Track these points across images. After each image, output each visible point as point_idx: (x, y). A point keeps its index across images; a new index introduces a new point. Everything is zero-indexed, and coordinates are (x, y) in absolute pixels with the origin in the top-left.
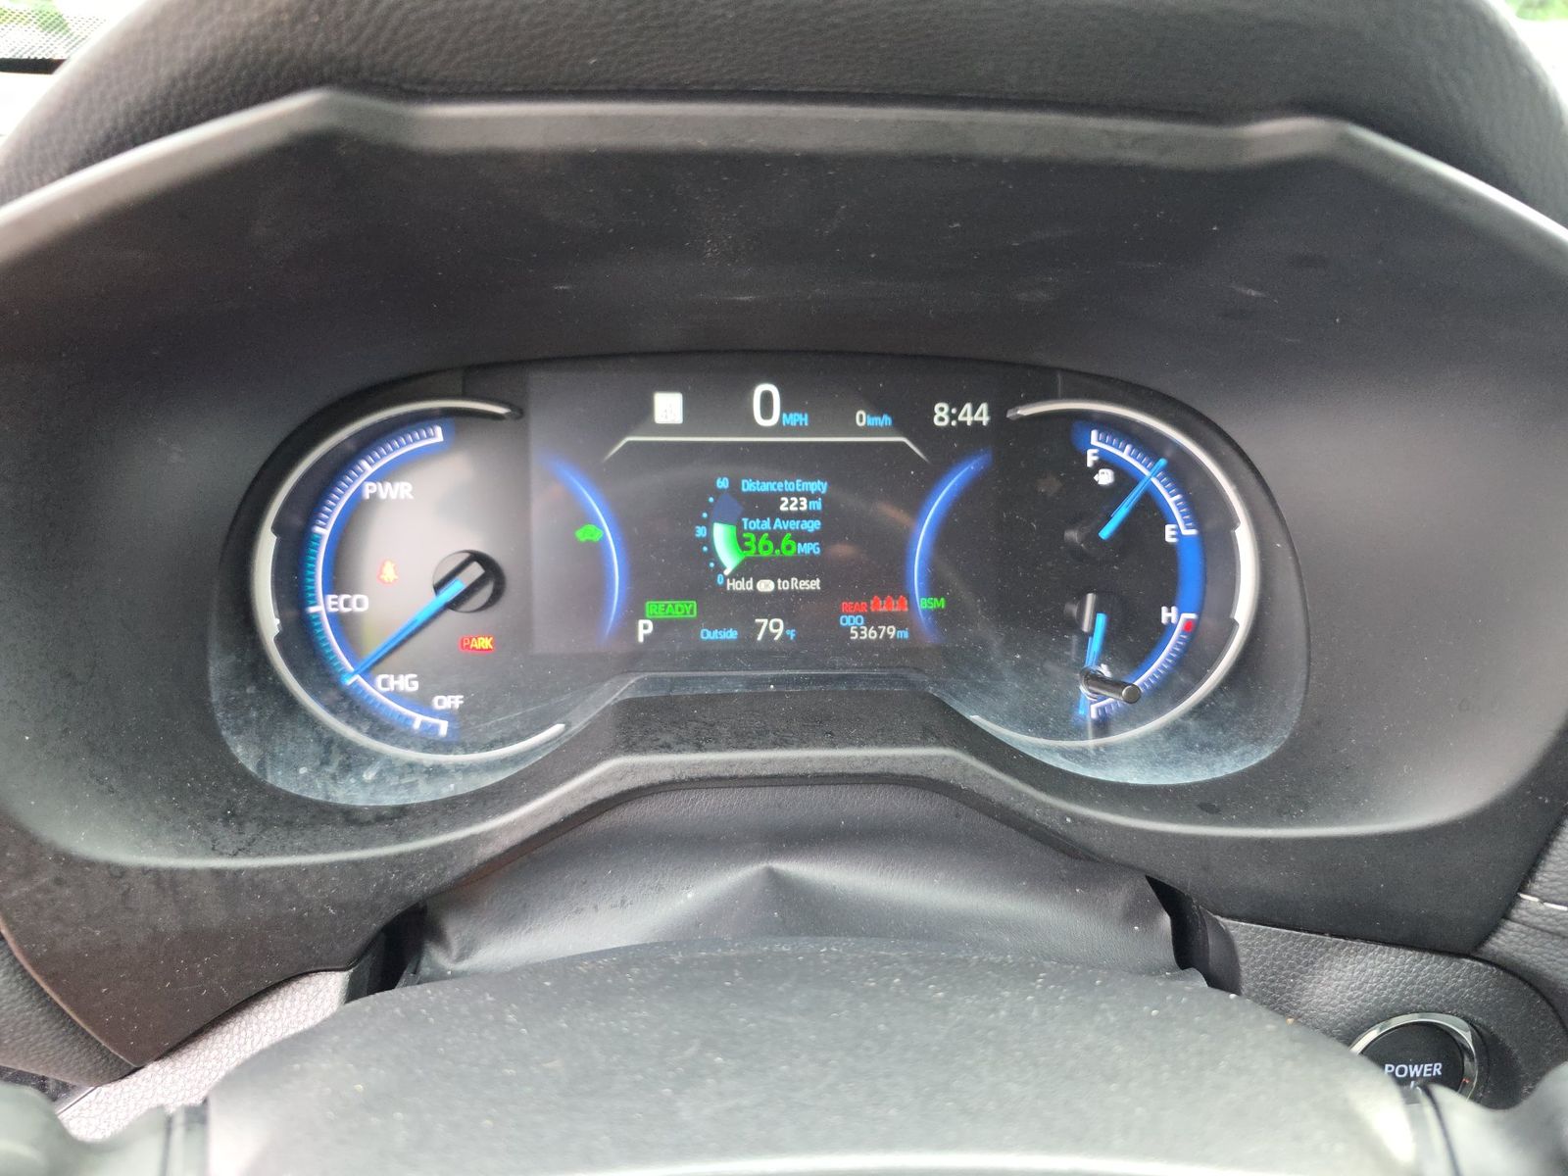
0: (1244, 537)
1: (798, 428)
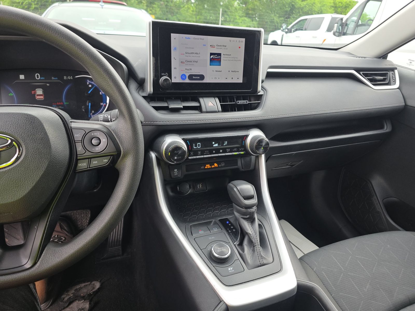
1: (43, 80)
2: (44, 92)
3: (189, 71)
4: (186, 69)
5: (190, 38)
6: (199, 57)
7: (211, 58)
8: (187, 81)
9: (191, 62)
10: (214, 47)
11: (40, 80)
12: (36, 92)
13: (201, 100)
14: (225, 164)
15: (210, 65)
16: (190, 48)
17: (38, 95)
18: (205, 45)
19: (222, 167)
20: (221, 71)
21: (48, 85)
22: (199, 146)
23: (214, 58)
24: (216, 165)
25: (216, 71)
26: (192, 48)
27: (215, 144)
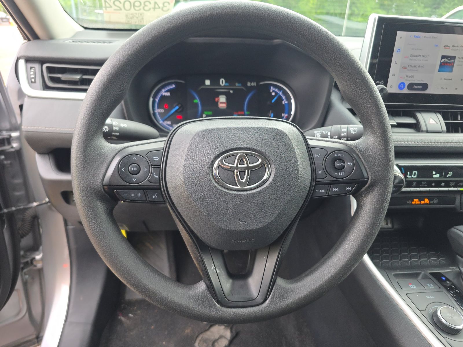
0: (293, 101)
1: (227, 86)
2: (227, 99)
3: (410, 79)
4: (407, 76)
5: (419, 37)
6: (427, 60)
7: (442, 62)
8: (406, 91)
9: (415, 67)
10: (449, 47)
11: (224, 86)
12: (219, 100)
13: (419, 115)
14: (438, 201)
15: (439, 71)
16: (417, 49)
17: (221, 103)
18: (437, 46)
19: (434, 204)
20: (451, 80)
21: (231, 92)
22: (414, 175)
23: (445, 63)
24: (427, 201)
25: (445, 79)
26: (420, 50)
27: (436, 174)
